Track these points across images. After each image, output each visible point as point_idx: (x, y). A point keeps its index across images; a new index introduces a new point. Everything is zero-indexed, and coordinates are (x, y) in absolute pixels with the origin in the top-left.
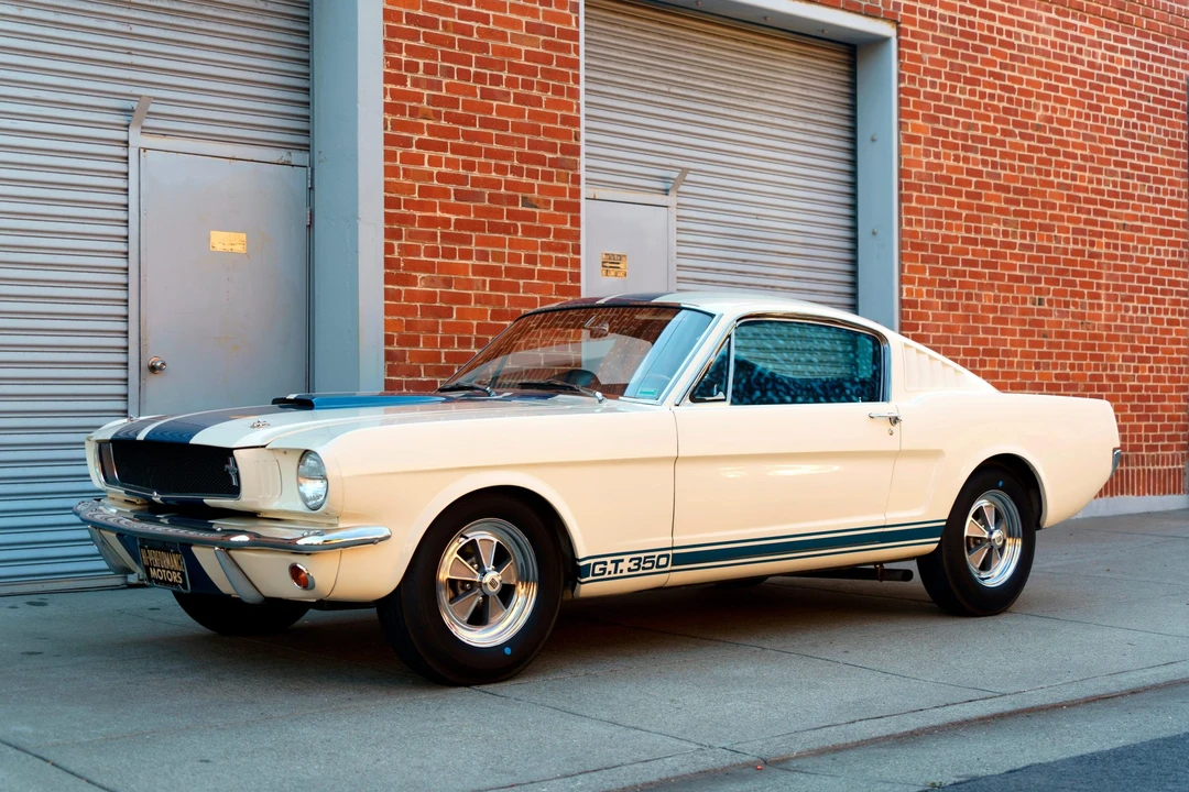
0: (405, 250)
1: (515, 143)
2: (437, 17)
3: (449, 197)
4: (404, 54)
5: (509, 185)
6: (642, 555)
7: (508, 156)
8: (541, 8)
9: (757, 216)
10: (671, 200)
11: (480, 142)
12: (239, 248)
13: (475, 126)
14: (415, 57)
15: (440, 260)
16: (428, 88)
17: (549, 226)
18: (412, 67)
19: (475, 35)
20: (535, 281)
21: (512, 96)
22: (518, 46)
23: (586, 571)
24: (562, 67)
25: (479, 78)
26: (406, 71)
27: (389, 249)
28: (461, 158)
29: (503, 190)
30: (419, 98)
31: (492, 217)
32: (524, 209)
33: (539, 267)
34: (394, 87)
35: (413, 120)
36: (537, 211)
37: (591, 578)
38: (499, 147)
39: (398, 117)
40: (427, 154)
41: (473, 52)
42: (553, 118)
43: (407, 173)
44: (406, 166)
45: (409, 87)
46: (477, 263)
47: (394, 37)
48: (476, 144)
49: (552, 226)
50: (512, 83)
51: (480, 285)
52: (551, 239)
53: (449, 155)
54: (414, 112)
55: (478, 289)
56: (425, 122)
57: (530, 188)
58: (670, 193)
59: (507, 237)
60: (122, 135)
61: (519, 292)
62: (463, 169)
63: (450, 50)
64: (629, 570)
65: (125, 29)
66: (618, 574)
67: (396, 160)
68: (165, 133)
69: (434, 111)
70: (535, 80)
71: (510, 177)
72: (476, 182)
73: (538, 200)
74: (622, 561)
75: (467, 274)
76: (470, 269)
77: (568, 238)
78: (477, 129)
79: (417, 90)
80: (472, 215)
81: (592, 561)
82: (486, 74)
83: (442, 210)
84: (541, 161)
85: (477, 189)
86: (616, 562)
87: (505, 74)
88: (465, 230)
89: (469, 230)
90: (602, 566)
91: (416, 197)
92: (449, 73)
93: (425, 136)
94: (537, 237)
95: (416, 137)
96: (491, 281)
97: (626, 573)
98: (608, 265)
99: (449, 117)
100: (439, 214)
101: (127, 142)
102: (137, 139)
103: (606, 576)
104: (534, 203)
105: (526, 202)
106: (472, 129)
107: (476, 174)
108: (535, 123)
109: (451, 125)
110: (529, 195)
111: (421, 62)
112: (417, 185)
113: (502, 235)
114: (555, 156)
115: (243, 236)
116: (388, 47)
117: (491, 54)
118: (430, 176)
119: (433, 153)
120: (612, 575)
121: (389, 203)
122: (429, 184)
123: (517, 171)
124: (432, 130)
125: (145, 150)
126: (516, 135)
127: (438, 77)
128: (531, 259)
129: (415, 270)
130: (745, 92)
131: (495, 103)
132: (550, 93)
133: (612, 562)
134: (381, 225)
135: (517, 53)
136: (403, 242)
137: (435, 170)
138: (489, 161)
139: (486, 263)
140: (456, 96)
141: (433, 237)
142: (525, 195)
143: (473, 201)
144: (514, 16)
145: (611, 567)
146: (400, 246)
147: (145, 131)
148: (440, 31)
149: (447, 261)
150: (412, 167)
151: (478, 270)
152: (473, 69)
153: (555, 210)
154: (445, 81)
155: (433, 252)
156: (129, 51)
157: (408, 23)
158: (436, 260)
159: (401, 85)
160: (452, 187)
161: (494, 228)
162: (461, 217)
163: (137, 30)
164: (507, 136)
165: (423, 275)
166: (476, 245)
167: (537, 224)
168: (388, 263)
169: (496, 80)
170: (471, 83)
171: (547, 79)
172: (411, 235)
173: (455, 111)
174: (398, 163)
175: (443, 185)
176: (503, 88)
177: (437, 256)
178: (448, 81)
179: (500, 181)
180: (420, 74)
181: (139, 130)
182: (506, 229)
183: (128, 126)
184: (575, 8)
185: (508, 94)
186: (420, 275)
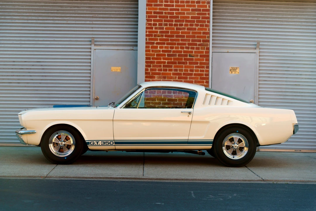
0: (151, 70)
1: (187, 40)
2: (163, 11)
3: (166, 56)
4: (153, 22)
5: (184, 52)
6: (105, 141)
7: (185, 44)
8: (197, 4)
9: (294, 53)
10: (257, 51)
11: (175, 41)
12: (119, 71)
13: (174, 37)
14: (156, 22)
15: (163, 72)
16: (159, 29)
17: (198, 61)
18: (155, 25)
19: (175, 14)
20: (193, 76)
21: (186, 28)
22: (188, 15)
23: (88, 143)
24: (203, 19)
25: (175, 25)
26: (153, 26)
27: (146, 70)
28: (169, 46)
29: (183, 53)
30: (157, 32)
31: (179, 60)
32: (189, 57)
33: (194, 72)
34: (149, 30)
35: (155, 38)
36: (194, 58)
37: (90, 145)
38: (182, 42)
39: (150, 37)
40: (159, 46)
41: (174, 19)
42: (200, 33)
43: (153, 51)
44: (152, 49)
45: (154, 30)
46: (174, 72)
47: (150, 18)
48: (174, 42)
49: (199, 62)
50: (186, 25)
51: (175, 78)
52: (199, 65)
53: (166, 45)
54: (155, 36)
55: (174, 79)
56: (159, 38)
57: (192, 52)
58: (257, 49)
59: (184, 65)
60: (90, 47)
61: (187, 79)
62: (170, 48)
63: (167, 19)
64: (101, 144)
65: (92, 23)
66: (98, 145)
67: (149, 48)
68: (100, 45)
69: (161, 35)
70: (194, 24)
71: (185, 49)
72: (174, 52)
73: (194, 55)
74: (99, 142)
75: (171, 75)
76: (172, 74)
77: (204, 64)
78: (175, 38)
79: (156, 30)
80: (173, 60)
81: (90, 141)
82: (178, 24)
83: (163, 59)
84: (196, 45)
85: (175, 53)
86: (97, 142)
87: (184, 23)
88: (170, 64)
89: (172, 64)
90: (93, 143)
91: (155, 56)
92: (166, 25)
93: (159, 41)
94: (194, 65)
95: (156, 42)
96: (178, 77)
97: (100, 145)
98: (232, 70)
99: (166, 36)
100: (162, 60)
101: (91, 48)
102: (93, 47)
103: (95, 145)
104: (193, 56)
105: (190, 56)
106: (173, 38)
107: (174, 49)
108: (194, 35)
109: (166, 38)
110: (191, 54)
111: (158, 23)
112: (156, 54)
113: (182, 65)
114: (200, 43)
115: (120, 68)
116: (148, 20)
117: (180, 18)
118: (160, 51)
119: (161, 45)
120: (97, 145)
121: (147, 58)
122: (159, 53)
123: (188, 48)
124: (160, 40)
125: (95, 49)
126: (187, 39)
127: (163, 26)
128: (192, 71)
129: (155, 75)
130: (289, 17)
131: (180, 31)
132: (199, 27)
133: (96, 142)
134: (145, 64)
135: (189, 17)
136: (151, 68)
137: (161, 50)
138: (178, 46)
139: (177, 72)
140: (168, 30)
141: (160, 66)
142: (190, 54)
143: (173, 56)
144: (188, 8)
145: (96, 143)
146: (150, 69)
147: (95, 45)
148: (164, 15)
149: (164, 72)
150: (154, 49)
151: (174, 74)
152: (174, 23)
153: (200, 57)
154: (165, 27)
155: (161, 70)
156: (92, 28)
157: (154, 14)
158: (161, 72)
159: (151, 29)
160: (166, 54)
161: (179, 63)
162: (169, 61)
163: (94, 23)
164: (185, 39)
165: (157, 76)
166: (174, 68)
167: (194, 61)
168: (146, 73)
169: (181, 25)
170: (173, 27)
171: (198, 23)
172: (154, 66)
173: (168, 34)
174: (150, 49)
175: (164, 53)
176: (183, 27)
177: (162, 71)
178: (166, 27)
179: (182, 51)
180: (157, 26)
181: (94, 45)
182: (184, 63)
183: (91, 44)
184: (209, 3)
185: (185, 28)
186: (156, 76)
